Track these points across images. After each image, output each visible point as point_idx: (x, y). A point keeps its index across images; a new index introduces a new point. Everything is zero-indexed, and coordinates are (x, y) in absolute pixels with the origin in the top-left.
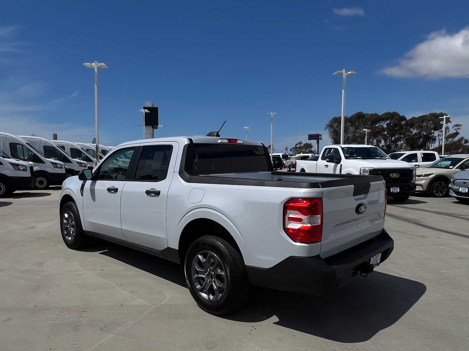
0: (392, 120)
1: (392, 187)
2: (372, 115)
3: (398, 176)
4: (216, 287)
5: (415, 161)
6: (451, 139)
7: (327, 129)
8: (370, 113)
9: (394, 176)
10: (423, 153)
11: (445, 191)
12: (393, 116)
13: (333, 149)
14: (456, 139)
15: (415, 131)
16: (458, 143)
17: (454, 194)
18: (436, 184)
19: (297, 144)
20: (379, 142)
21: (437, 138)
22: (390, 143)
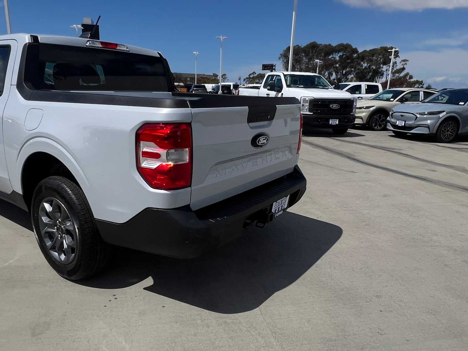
0: (345, 52)
1: (331, 119)
2: (326, 46)
3: (338, 107)
4: (66, 246)
5: (358, 92)
6: (397, 75)
7: (281, 59)
8: (323, 44)
9: (334, 106)
10: (367, 85)
11: (383, 124)
12: (346, 48)
13: (275, 76)
14: (402, 74)
15: (365, 65)
16: (403, 79)
17: (391, 127)
18: (375, 117)
19: (251, 74)
20: (330, 74)
21: (385, 73)
22: (341, 76)
